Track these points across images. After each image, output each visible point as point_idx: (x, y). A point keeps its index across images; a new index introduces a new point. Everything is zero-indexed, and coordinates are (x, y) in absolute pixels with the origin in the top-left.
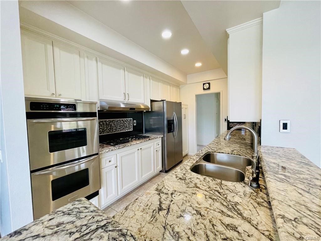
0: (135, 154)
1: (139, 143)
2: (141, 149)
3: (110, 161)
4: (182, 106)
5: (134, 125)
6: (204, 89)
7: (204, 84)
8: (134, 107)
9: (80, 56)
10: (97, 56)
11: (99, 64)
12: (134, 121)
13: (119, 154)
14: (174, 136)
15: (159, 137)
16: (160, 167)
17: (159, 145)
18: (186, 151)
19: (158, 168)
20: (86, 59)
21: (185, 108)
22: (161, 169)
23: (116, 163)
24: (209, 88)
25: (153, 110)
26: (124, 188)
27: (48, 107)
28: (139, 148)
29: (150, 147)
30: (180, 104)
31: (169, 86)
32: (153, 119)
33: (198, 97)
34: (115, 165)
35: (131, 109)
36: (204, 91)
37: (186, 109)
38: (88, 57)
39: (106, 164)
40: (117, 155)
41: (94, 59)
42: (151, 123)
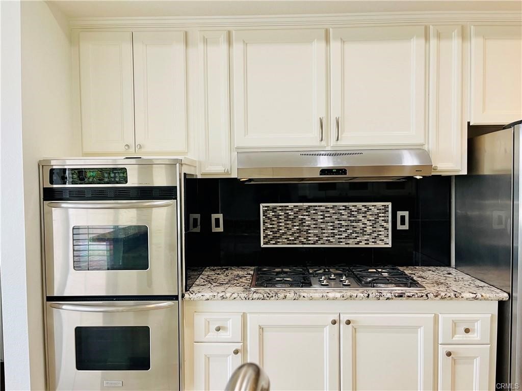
0: (322, 332)
2: (349, 322)
3: (218, 329)
5: (400, 227)
13: (253, 316)
17: (468, 331)
20: (202, 46)
29: (414, 329)
35: (326, 171)
40: (244, 315)
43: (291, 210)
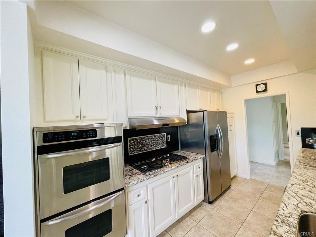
0: (170, 182)
1: (174, 169)
2: (177, 176)
3: (139, 196)
4: (227, 115)
5: (168, 140)
6: (257, 92)
7: (257, 86)
8: (168, 123)
9: (106, 71)
10: (125, 69)
11: (128, 77)
12: (168, 136)
13: (150, 185)
14: (219, 155)
15: (199, 158)
16: (202, 197)
17: (199, 168)
18: (235, 172)
19: (199, 197)
20: (113, 74)
21: (231, 118)
22: (203, 199)
23: (146, 196)
24: (266, 90)
25: (190, 123)
26: (156, 229)
27: (63, 137)
28: (175, 175)
29: (189, 172)
30: (224, 112)
31: (209, 92)
32: (190, 132)
33: (248, 102)
34: (146, 200)
35: (164, 125)
36: (257, 94)
37: (233, 117)
38: (115, 71)
39: (134, 198)
40: (147, 185)
41: (122, 72)
42: (188, 137)
43: (139, 139)
